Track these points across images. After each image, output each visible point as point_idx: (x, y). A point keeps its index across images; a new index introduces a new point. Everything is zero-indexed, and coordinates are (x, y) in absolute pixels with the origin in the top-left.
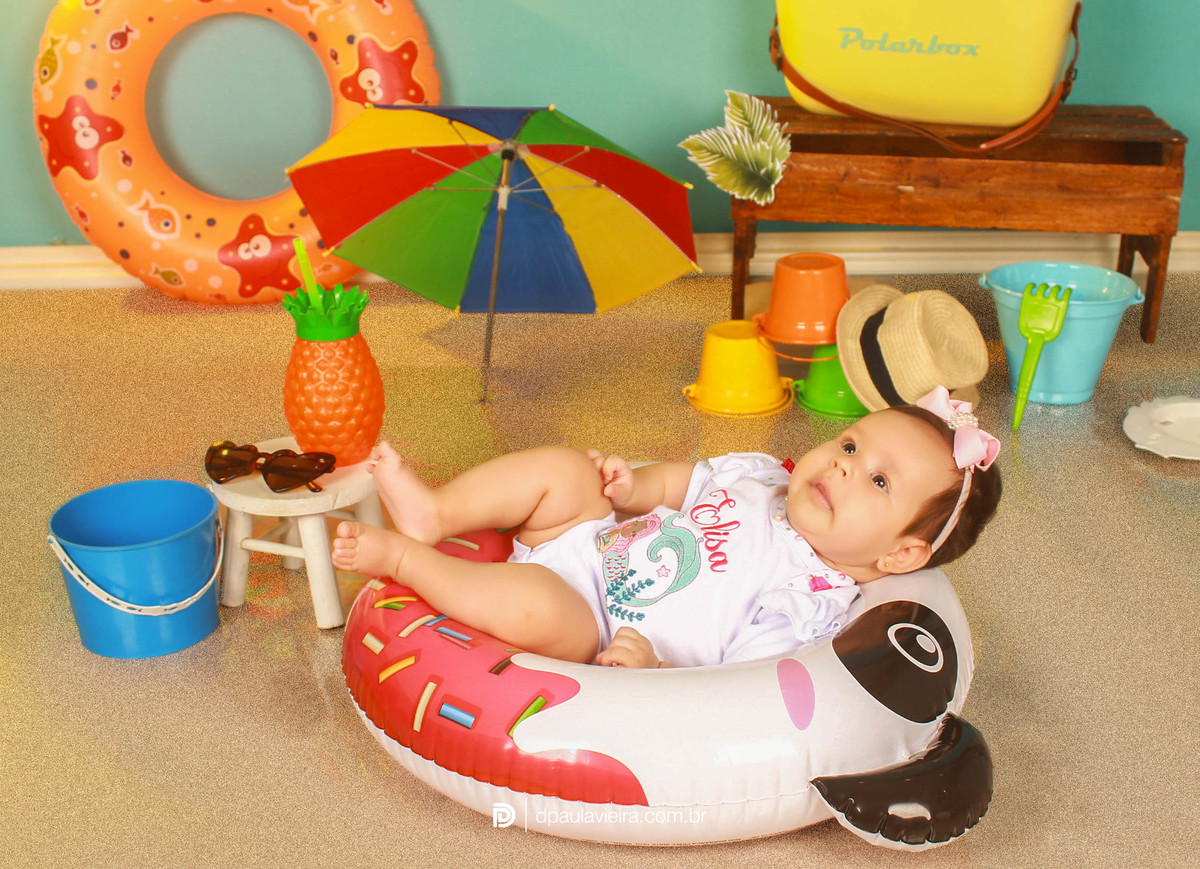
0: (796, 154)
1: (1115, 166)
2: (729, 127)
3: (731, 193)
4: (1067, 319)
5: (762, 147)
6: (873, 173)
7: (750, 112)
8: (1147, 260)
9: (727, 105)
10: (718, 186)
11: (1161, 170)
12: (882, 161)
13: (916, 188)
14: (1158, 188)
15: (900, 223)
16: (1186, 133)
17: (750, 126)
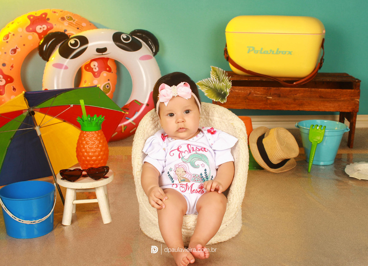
0: (234, 87)
1: (338, 90)
2: (212, 78)
3: (212, 99)
4: (324, 136)
5: (223, 85)
6: (259, 93)
7: (219, 73)
8: (349, 120)
9: (211, 71)
10: (208, 97)
11: (353, 90)
12: (262, 88)
13: (273, 98)
14: (352, 97)
15: (268, 109)
16: (360, 79)
17: (219, 78)
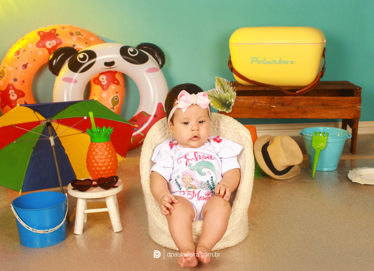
0: (238, 97)
1: (339, 97)
2: (217, 88)
3: (218, 109)
4: (327, 143)
5: (227, 95)
6: (263, 102)
7: (223, 84)
8: (351, 127)
9: (216, 82)
10: (214, 107)
11: (354, 98)
12: (265, 98)
13: (276, 106)
14: (353, 104)
15: (272, 118)
16: (361, 86)
17: (223, 88)
